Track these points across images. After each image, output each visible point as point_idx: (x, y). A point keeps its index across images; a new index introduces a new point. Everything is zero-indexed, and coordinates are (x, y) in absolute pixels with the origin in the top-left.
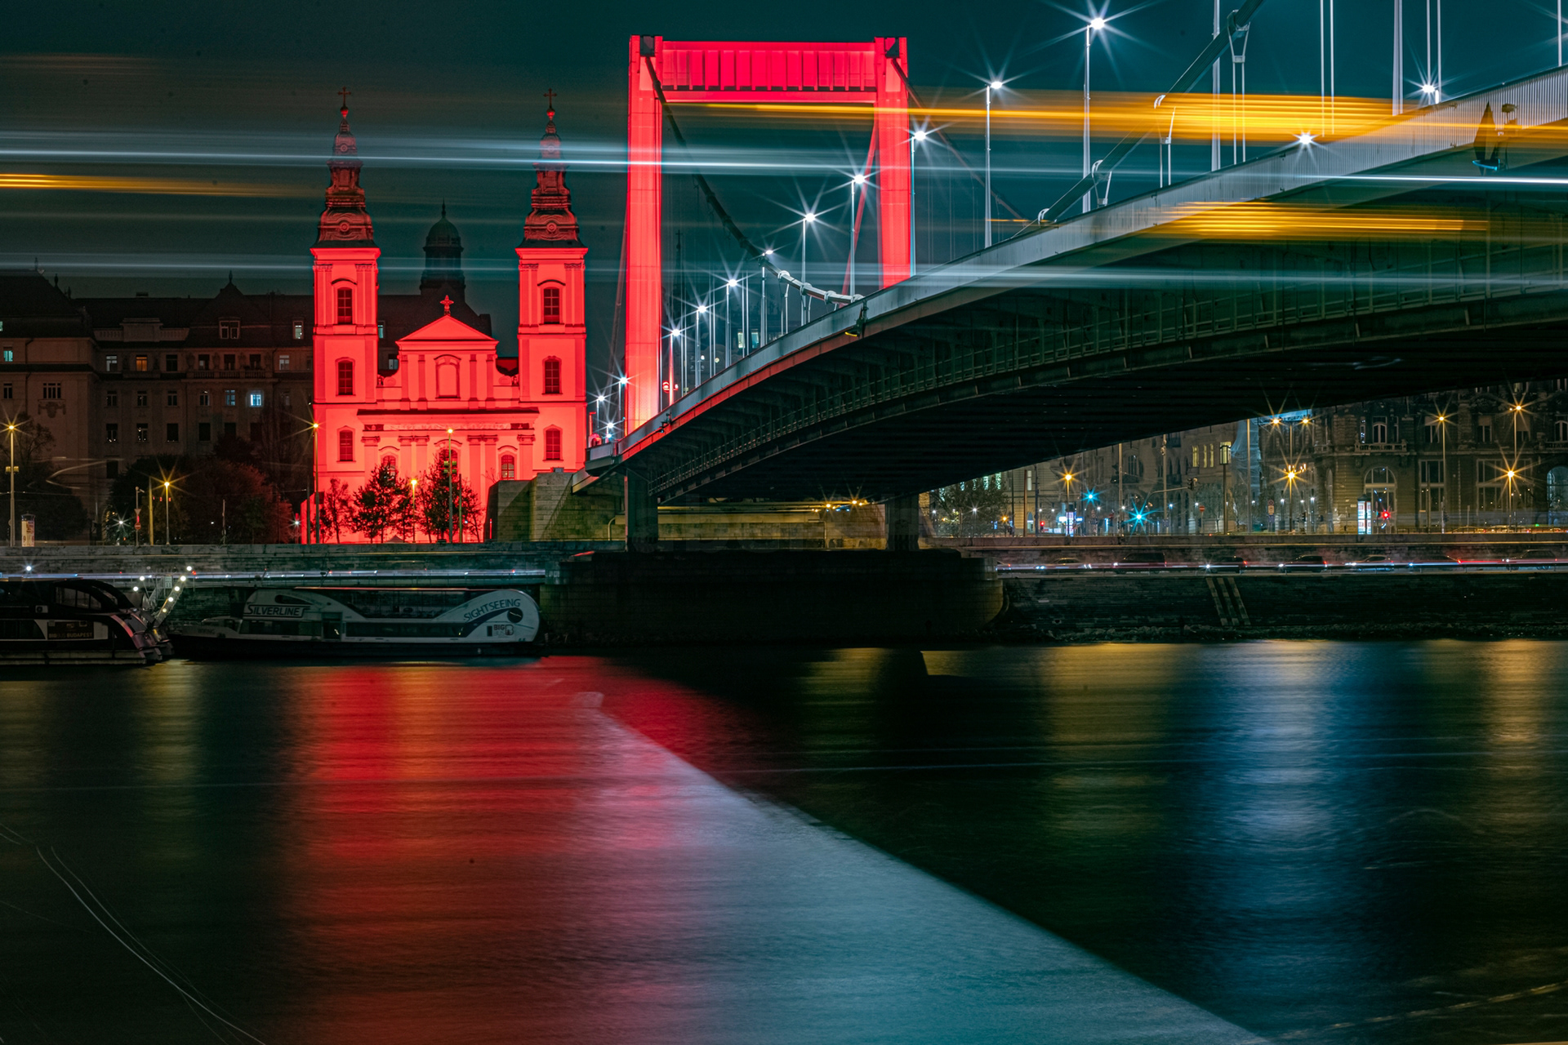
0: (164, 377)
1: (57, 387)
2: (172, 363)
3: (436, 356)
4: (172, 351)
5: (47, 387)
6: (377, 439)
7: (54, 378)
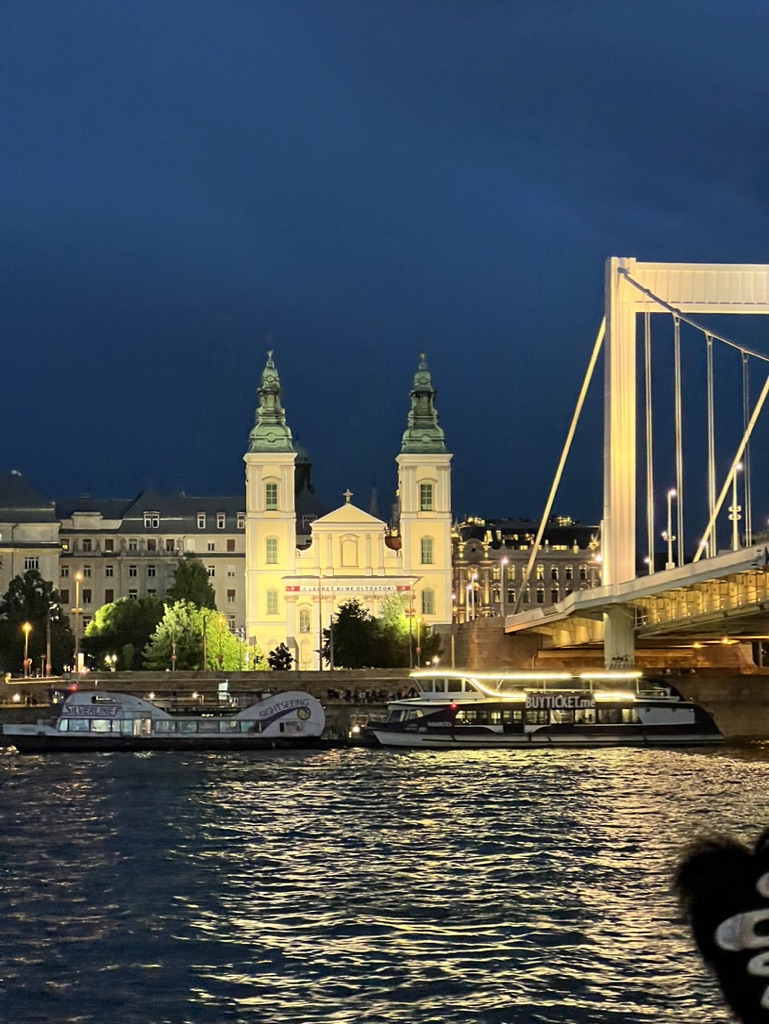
0: (105, 555)
1: (35, 560)
2: (109, 544)
3: (341, 535)
4: (110, 537)
5: (28, 560)
6: (297, 598)
7: (35, 552)
